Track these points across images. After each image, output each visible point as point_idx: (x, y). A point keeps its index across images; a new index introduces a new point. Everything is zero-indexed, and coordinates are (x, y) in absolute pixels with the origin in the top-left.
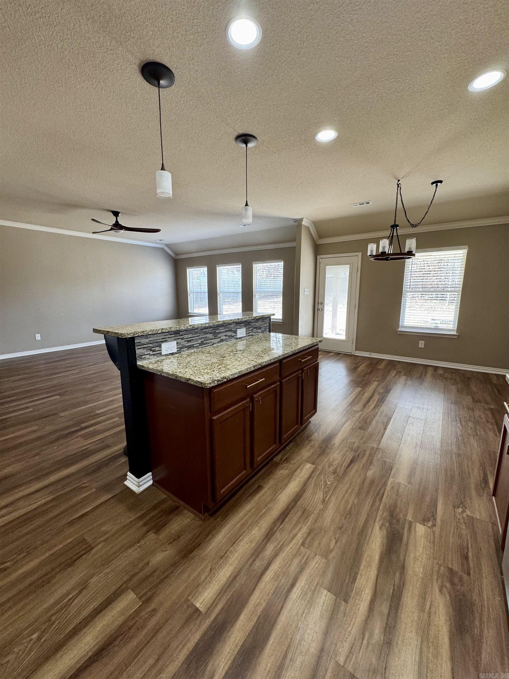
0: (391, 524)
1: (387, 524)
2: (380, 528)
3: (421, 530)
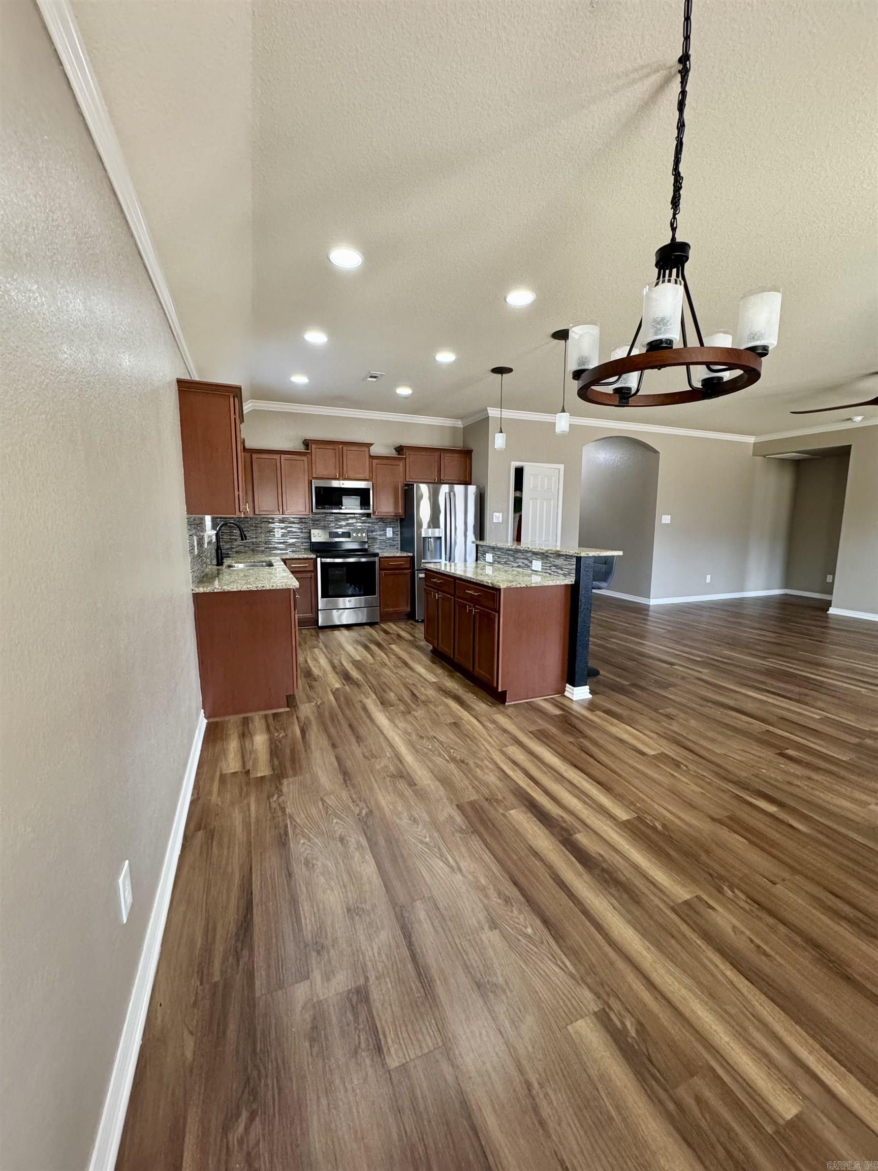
0: (354, 681)
2: (358, 678)
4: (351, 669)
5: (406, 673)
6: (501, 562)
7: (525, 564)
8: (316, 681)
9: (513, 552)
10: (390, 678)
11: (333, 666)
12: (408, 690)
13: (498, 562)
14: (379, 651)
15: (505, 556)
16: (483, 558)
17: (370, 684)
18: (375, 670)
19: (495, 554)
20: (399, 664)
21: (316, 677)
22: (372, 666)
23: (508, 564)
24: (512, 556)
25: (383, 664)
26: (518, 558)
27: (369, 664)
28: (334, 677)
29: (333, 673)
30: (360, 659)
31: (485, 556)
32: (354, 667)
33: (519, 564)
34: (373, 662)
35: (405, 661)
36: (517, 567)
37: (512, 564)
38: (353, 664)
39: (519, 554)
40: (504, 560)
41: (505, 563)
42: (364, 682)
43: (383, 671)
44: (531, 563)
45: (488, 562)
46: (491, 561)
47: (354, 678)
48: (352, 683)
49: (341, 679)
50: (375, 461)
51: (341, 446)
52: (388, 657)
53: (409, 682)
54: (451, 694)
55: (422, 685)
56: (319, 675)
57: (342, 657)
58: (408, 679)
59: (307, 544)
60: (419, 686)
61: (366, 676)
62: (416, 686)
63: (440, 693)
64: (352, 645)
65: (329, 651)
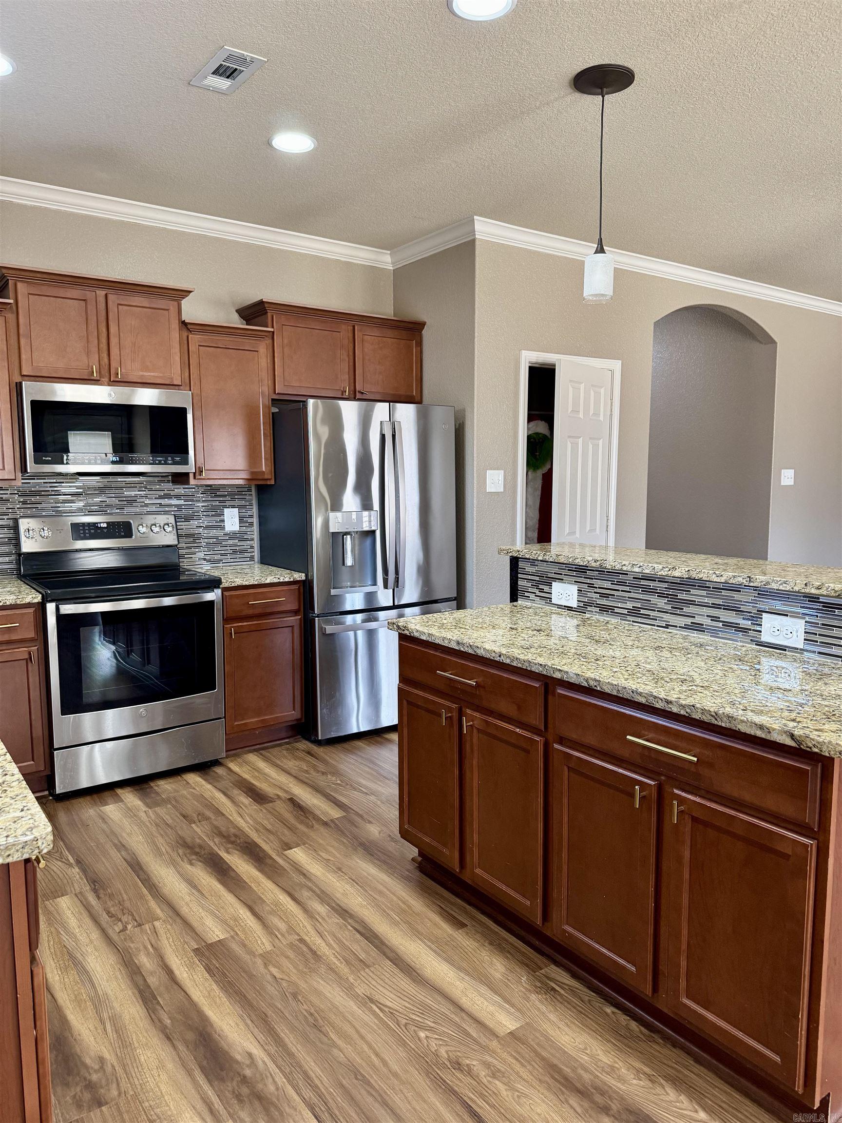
0: (244, 1080)
1: (248, 1072)
2: (250, 1055)
4: (209, 996)
5: (401, 994)
6: (616, 610)
7: (727, 624)
8: (99, 1103)
9: (666, 585)
10: (362, 1037)
11: (141, 992)
12: (459, 1107)
13: (604, 609)
14: (268, 884)
15: (632, 595)
16: (538, 593)
17: (308, 1094)
18: (295, 996)
19: (591, 586)
20: (355, 948)
21: (94, 1077)
22: (274, 971)
23: (647, 617)
24: (661, 595)
25: (309, 956)
26: (692, 603)
27: (259, 961)
28: (161, 1066)
29: (156, 1040)
30: (222, 937)
31: (546, 589)
32: (215, 987)
33: (697, 620)
34: (269, 947)
35: (362, 923)
36: (686, 627)
37: (666, 617)
38: (209, 970)
39: (693, 591)
40: (630, 605)
41: (634, 612)
42: (280, 1079)
43: (319, 993)
44: (756, 618)
45: (559, 606)
46: (574, 604)
47: (238, 1057)
48: (239, 1097)
49: (190, 1073)
50: (195, 339)
51: (101, 293)
52: (305, 910)
53: (436, 1055)
54: (615, 1106)
55: (487, 1065)
56: (102, 1060)
57: (161, 931)
58: (422, 1035)
59: (7, 559)
60: (483, 1073)
61: (278, 1041)
62: (469, 1072)
63: (575, 1105)
64: (173, 863)
65: (110, 903)
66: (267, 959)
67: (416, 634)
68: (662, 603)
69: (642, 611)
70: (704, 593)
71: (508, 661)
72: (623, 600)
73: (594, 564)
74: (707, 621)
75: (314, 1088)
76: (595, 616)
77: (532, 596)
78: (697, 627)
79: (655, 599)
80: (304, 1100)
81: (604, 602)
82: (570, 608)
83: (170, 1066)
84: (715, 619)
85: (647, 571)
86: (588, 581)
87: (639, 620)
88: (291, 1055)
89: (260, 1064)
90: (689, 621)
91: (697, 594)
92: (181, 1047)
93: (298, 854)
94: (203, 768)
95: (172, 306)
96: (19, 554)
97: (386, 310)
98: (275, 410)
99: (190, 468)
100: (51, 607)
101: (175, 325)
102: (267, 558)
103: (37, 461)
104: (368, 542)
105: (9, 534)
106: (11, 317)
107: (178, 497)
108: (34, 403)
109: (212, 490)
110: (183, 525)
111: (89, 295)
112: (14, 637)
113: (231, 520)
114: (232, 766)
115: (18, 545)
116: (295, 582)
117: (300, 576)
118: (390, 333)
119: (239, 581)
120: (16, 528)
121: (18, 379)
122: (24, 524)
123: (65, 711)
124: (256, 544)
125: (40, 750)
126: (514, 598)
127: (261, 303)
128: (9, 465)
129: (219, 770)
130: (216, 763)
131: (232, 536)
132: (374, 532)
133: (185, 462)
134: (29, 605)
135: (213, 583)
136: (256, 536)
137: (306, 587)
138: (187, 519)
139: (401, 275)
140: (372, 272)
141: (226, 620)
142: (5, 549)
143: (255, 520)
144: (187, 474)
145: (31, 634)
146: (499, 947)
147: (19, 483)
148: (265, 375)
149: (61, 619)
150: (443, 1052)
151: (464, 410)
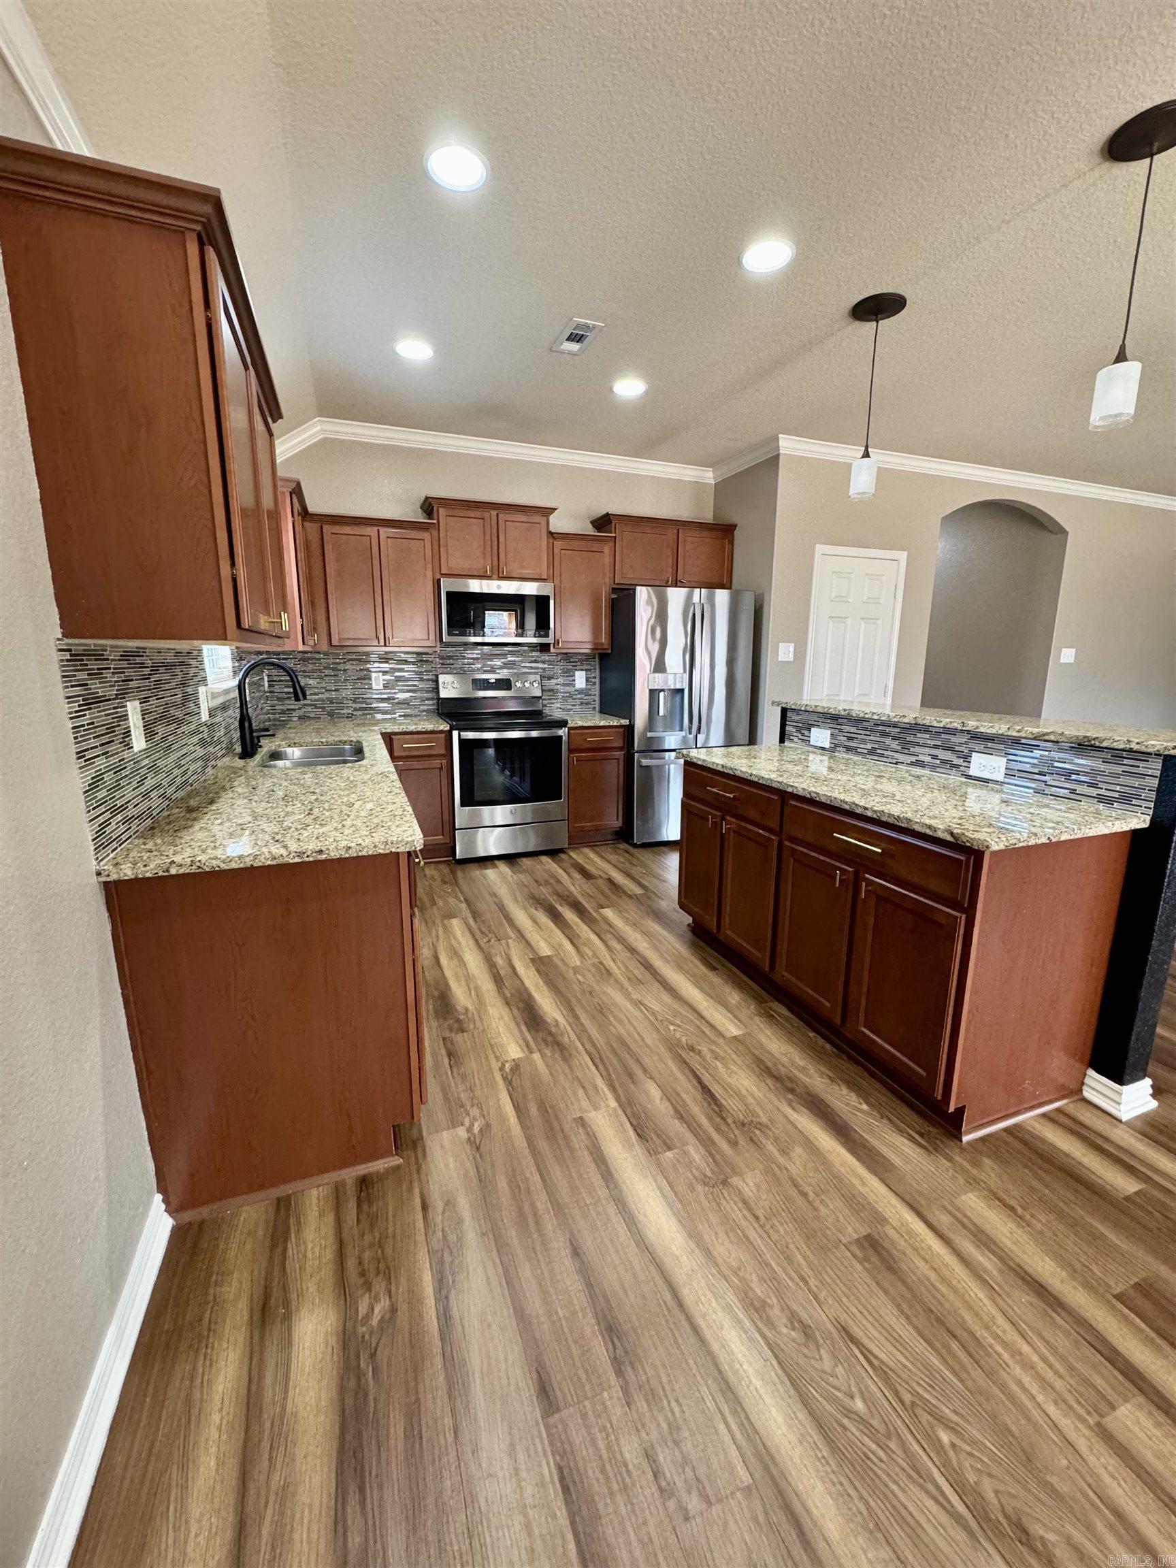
0: (550, 1033)
1: (553, 1030)
2: (556, 1021)
3: (514, 1051)
4: (536, 985)
5: (661, 1002)
6: (859, 750)
7: (943, 761)
8: (463, 1031)
9: (898, 730)
10: (630, 1023)
11: (495, 977)
12: (686, 1071)
13: (850, 749)
14: (585, 927)
15: (872, 738)
16: (800, 737)
17: (588, 1046)
18: (591, 993)
19: (841, 731)
20: (636, 972)
21: (462, 1017)
22: (580, 978)
23: (882, 755)
24: (894, 738)
25: (604, 972)
26: (918, 744)
27: (571, 972)
28: (501, 1018)
29: (499, 1002)
30: (549, 954)
31: (806, 733)
32: (540, 980)
33: (921, 758)
34: (578, 963)
35: (645, 959)
36: (912, 764)
37: (897, 755)
38: (538, 971)
39: (919, 735)
40: (869, 746)
41: (872, 752)
42: (573, 1036)
43: (605, 993)
44: (967, 758)
45: (816, 747)
46: (827, 745)
47: (548, 1020)
48: (545, 1042)
49: (518, 1024)
50: (558, 544)
51: (494, 513)
52: (607, 946)
53: (679, 1040)
54: (799, 1090)
55: (712, 1051)
56: (467, 1010)
57: (512, 945)
58: (672, 1028)
59: (431, 702)
60: (708, 1056)
61: (576, 1017)
62: (699, 1053)
63: (770, 1084)
64: (525, 908)
65: (482, 926)
66: (576, 970)
67: (695, 760)
68: (894, 744)
69: (878, 751)
70: (928, 736)
71: (756, 780)
72: (864, 742)
73: (843, 713)
74: (927, 759)
75: (594, 1045)
76: (842, 755)
77: (796, 739)
78: (920, 764)
79: (888, 741)
80: (586, 1049)
81: (850, 744)
82: (823, 749)
83: (506, 1018)
84: (934, 757)
85: (883, 718)
86: (839, 727)
87: (876, 758)
88: (582, 1024)
89: (562, 1027)
90: (913, 759)
91: (921, 737)
92: (515, 1010)
93: (608, 912)
94: (553, 853)
95: (543, 520)
96: (439, 699)
97: (708, 516)
98: (614, 596)
99: (550, 640)
100: (455, 734)
101: (545, 535)
102: (604, 710)
103: (450, 634)
104: (678, 698)
105: (431, 685)
106: (435, 533)
107: (544, 662)
108: (448, 593)
109: (567, 657)
110: (546, 682)
111: (486, 515)
112: (433, 752)
113: (580, 679)
114: (572, 854)
115: (438, 693)
116: (621, 726)
117: (625, 722)
118: (706, 534)
119: (580, 723)
120: (437, 681)
121: (438, 576)
122: (442, 678)
123: (463, 804)
124: (597, 698)
125: (447, 829)
126: (782, 740)
127: (607, 515)
128: (432, 637)
129: (563, 856)
130: (562, 851)
131: (580, 692)
132: (682, 690)
133: (547, 636)
134: (441, 732)
135: (563, 724)
136: (597, 693)
137: (630, 729)
138: (550, 678)
139: (720, 488)
140: (698, 486)
141: (570, 751)
142: (430, 695)
143: (597, 680)
144: (549, 645)
145: (443, 751)
146: (739, 985)
147: (438, 649)
148: (608, 569)
149: (462, 742)
150: (684, 1040)
151: (763, 594)
